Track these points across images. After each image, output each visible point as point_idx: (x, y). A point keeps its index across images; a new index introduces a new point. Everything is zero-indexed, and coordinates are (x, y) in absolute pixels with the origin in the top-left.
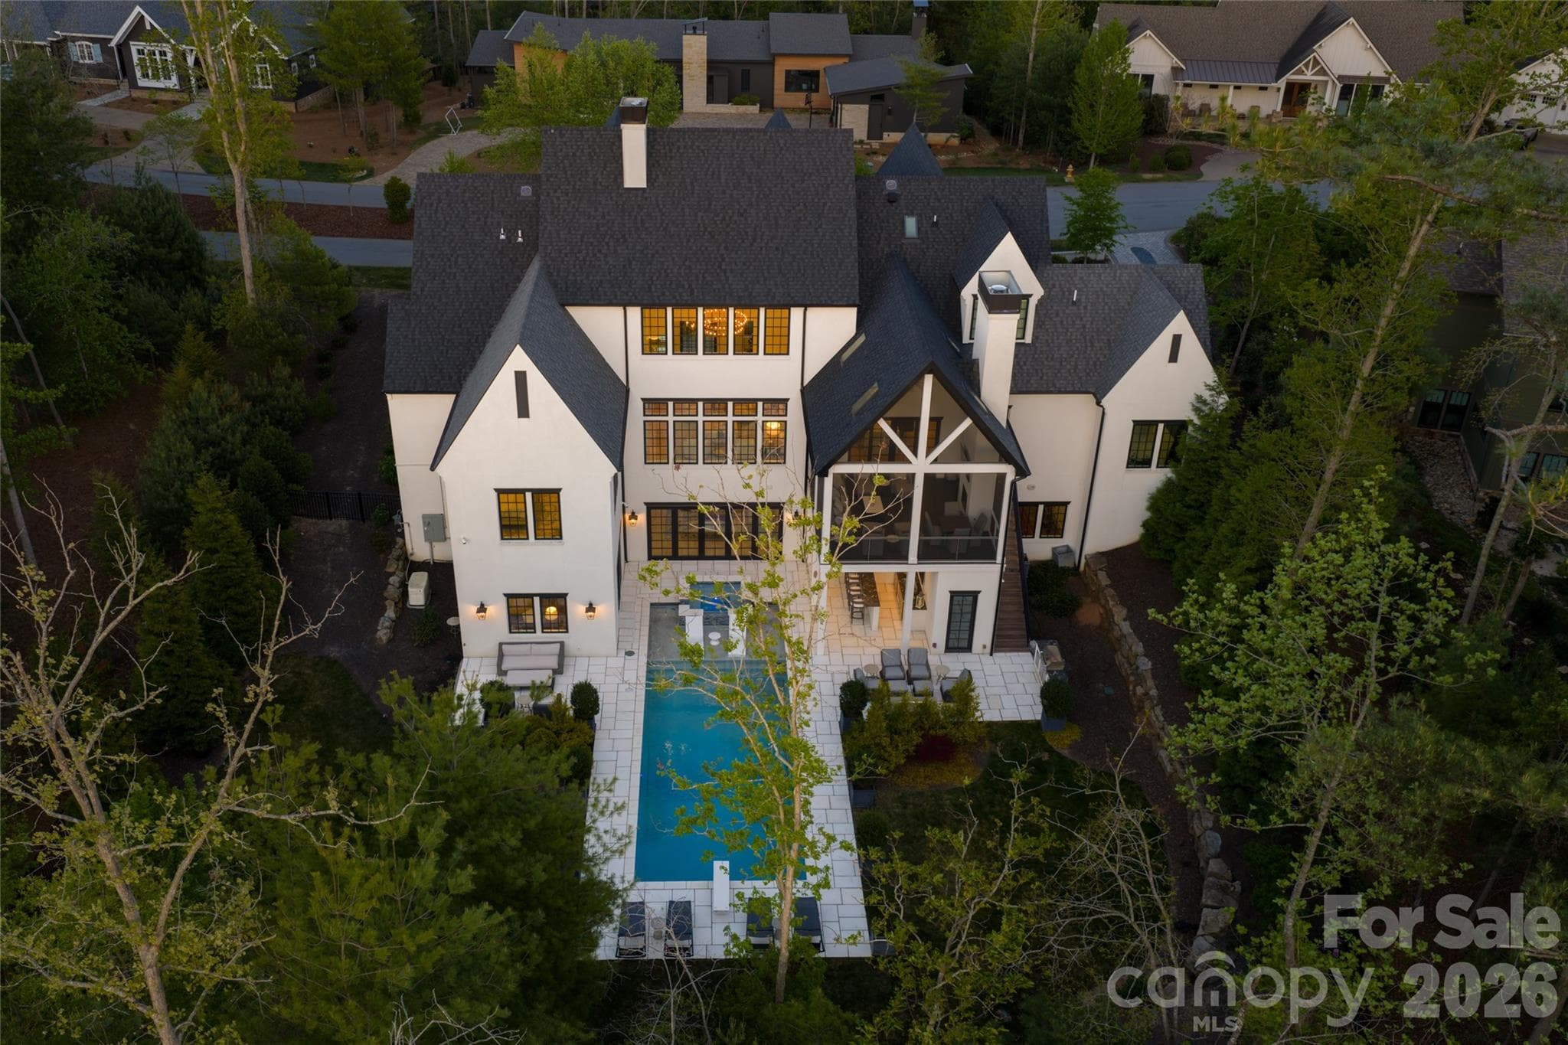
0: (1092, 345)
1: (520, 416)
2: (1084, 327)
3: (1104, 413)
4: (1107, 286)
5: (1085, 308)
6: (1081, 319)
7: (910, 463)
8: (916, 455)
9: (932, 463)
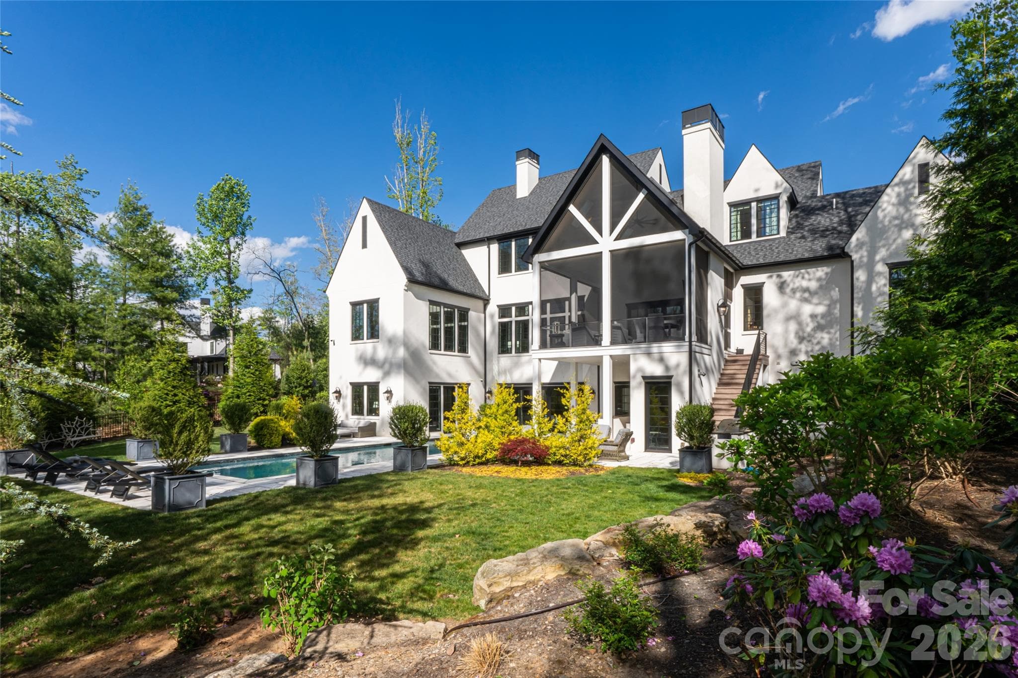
1: (363, 247)
3: (852, 262)
7: (596, 242)
8: (601, 234)
9: (615, 240)
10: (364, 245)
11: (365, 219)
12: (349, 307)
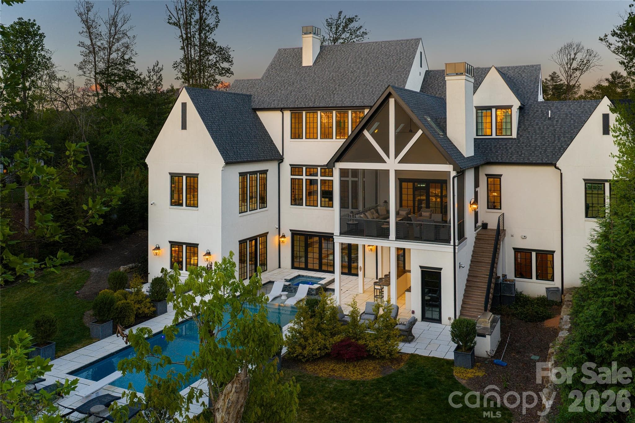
0: (559, 139)
1: (182, 129)
2: (555, 130)
3: (561, 174)
4: (574, 111)
5: (557, 121)
6: (553, 127)
7: (385, 162)
8: (388, 156)
9: (399, 163)
10: (184, 127)
11: (184, 105)
12: (169, 177)
